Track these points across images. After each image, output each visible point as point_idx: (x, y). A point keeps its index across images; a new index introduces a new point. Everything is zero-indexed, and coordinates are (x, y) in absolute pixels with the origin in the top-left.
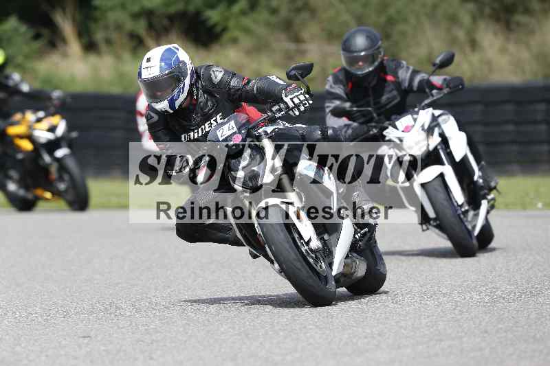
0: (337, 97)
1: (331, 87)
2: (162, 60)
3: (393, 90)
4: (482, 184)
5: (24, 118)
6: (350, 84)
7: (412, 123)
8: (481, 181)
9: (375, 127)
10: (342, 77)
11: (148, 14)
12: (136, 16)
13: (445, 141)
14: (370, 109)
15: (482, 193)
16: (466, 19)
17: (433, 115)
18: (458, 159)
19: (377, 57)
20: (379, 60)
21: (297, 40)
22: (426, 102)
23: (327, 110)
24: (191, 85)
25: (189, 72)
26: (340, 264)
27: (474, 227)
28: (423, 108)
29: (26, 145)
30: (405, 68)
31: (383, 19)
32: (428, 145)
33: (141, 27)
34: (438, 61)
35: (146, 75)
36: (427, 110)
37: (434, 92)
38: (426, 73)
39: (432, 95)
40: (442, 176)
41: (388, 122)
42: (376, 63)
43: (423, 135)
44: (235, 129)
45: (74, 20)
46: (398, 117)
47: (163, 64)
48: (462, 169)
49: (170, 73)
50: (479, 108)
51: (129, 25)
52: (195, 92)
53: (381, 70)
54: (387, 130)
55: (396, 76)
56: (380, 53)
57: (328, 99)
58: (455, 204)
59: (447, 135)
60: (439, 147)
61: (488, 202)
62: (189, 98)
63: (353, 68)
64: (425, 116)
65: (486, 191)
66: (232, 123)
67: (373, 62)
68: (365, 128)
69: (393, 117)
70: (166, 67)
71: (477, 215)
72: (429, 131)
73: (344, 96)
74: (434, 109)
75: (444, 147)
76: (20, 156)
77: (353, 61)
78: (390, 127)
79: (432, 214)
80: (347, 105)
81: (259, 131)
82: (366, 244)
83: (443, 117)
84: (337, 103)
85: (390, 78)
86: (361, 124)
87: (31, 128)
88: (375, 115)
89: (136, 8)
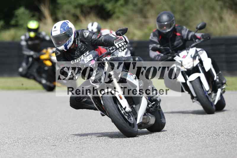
0: (155, 43)
1: (152, 38)
2: (61, 27)
3: (179, 39)
4: (219, 82)
5: (47, 51)
6: (160, 37)
7: (186, 54)
8: (218, 80)
9: (171, 56)
10: (157, 33)
11: (81, 6)
12: (76, 7)
13: (201, 62)
14: (168, 48)
15: (218, 85)
16: (218, 8)
17: (196, 50)
18: (207, 70)
19: (172, 25)
20: (173, 26)
21: (145, 17)
22: (193, 45)
23: (150, 48)
24: (75, 38)
25: (74, 33)
26: (140, 118)
27: (214, 101)
28: (192, 47)
29: (49, 63)
30: (185, 30)
31: (182, 8)
32: (194, 64)
33: (78, 12)
34: (199, 27)
35: (54, 34)
36: (193, 48)
37: (197, 40)
38: (194, 32)
39: (196, 42)
40: (199, 78)
41: (176, 54)
42: (172, 28)
43: (192, 59)
44: (92, 58)
45: (49, 9)
46: (181, 51)
47: (62, 29)
48: (209, 75)
49: (65, 33)
50: (224, 47)
51: (73, 11)
52: (77, 42)
53: (174, 30)
54: (175, 57)
55: (181, 33)
56: (174, 23)
57: (151, 43)
58: (205, 90)
59: (202, 59)
60: (198, 65)
61: (222, 90)
62: (74, 44)
63: (162, 30)
64: (192, 51)
65: (220, 85)
66: (91, 55)
67: (170, 27)
68: (166, 56)
69: (179, 51)
70: (63, 31)
71: (216, 95)
72: (194, 58)
73: (158, 42)
74: (197, 48)
75: (200, 65)
76: (46, 68)
77: (161, 26)
78: (177, 56)
79: (195, 95)
80: (158, 46)
81: (103, 59)
82: (154, 109)
83: (201, 52)
84: (155, 45)
85: (178, 34)
86: (164, 55)
87: (50, 56)
88: (170, 51)
89: (76, 4)
